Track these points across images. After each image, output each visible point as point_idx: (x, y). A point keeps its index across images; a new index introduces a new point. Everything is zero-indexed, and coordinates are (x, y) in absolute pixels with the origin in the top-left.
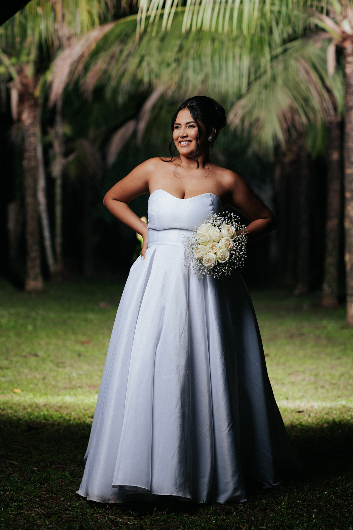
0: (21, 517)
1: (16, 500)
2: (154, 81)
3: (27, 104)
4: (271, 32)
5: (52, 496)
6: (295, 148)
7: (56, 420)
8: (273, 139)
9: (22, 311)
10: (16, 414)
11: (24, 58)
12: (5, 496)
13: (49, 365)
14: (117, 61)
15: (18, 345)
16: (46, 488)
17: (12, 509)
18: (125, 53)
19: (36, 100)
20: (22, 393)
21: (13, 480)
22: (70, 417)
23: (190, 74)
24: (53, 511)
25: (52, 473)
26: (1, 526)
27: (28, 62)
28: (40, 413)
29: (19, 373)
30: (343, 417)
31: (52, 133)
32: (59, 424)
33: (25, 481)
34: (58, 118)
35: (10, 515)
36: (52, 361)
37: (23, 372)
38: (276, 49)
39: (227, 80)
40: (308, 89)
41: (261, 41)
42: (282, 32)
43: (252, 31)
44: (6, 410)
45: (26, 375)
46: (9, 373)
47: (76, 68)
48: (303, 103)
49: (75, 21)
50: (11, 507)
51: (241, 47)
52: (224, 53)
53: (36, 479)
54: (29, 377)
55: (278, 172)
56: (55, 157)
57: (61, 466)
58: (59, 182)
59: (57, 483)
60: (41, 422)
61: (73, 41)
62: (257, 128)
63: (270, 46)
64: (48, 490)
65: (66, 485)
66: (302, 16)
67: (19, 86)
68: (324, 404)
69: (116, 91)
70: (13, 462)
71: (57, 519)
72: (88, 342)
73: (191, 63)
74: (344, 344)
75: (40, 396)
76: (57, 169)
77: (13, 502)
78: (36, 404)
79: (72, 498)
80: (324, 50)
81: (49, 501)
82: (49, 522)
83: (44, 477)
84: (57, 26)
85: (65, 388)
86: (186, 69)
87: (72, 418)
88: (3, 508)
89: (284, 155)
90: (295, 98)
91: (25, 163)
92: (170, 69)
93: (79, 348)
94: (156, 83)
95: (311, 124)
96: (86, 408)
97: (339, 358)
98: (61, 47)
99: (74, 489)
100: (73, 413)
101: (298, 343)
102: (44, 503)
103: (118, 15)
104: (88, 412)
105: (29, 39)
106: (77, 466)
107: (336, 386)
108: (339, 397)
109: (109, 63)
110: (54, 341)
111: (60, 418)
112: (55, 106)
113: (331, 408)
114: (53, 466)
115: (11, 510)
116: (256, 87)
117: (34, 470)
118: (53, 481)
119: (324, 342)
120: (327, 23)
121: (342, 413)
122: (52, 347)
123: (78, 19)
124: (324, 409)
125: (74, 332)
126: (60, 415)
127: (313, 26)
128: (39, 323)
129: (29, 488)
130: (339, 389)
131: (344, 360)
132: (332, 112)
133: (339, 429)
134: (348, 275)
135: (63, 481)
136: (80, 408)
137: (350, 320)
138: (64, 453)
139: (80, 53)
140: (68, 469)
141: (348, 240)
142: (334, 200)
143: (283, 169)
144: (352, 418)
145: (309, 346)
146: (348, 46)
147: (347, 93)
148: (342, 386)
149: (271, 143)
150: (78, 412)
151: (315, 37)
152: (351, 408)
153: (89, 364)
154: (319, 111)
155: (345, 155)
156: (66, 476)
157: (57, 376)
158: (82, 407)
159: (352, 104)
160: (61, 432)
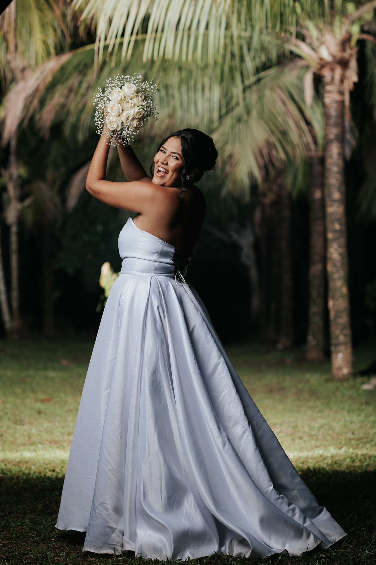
4: (242, 59)
5: (11, 542)
6: (275, 188)
7: (15, 474)
8: (249, 177)
13: (6, 423)
14: (76, 94)
16: (6, 534)
18: (84, 85)
22: (30, 471)
24: (13, 556)
25: (12, 521)
30: (319, 465)
31: (6, 175)
32: (18, 478)
34: (12, 159)
36: (9, 419)
38: (249, 79)
39: (196, 112)
40: (285, 122)
41: (232, 70)
42: (255, 59)
47: (31, 102)
48: (280, 136)
49: (29, 51)
51: (211, 78)
52: (192, 83)
55: (258, 215)
56: (9, 202)
57: (21, 515)
58: (14, 229)
59: (17, 530)
61: (28, 73)
62: (231, 166)
63: (242, 74)
64: (8, 536)
65: (26, 531)
66: (276, 42)
68: (301, 454)
69: (75, 128)
72: (49, 400)
74: (328, 397)
76: (12, 215)
79: (32, 543)
80: (301, 79)
81: (8, 547)
83: (3, 524)
84: (10, 57)
85: (24, 445)
87: (32, 472)
89: (264, 195)
90: (272, 132)
93: (39, 406)
95: (290, 161)
96: (47, 462)
97: (321, 411)
98: (14, 80)
99: (34, 536)
100: (33, 467)
101: (278, 397)
103: (76, 44)
104: (49, 466)
106: (37, 515)
107: (315, 437)
108: (317, 447)
109: (67, 97)
110: (11, 399)
111: (19, 472)
112: (9, 144)
113: (307, 458)
114: (12, 515)
116: (229, 121)
118: (12, 529)
119: (306, 395)
120: (303, 49)
121: (318, 462)
122: (9, 406)
123: (32, 49)
124: (300, 458)
125: (33, 391)
126: (19, 470)
127: (287, 53)
130: (317, 440)
131: (326, 413)
132: (312, 146)
133: (313, 476)
134: (332, 323)
135: (23, 529)
136: (40, 463)
137: (335, 372)
138: (24, 504)
139: (35, 86)
140: (28, 518)
141: (331, 285)
142: (317, 243)
143: (263, 211)
144: (328, 465)
145: (290, 400)
146: (327, 73)
147: (327, 124)
148: (320, 437)
149: (246, 181)
150: (38, 466)
151: (291, 65)
152: (328, 457)
153: (50, 421)
154: (298, 145)
155: (327, 192)
156: (26, 523)
157: (15, 433)
158: (42, 462)
159: (332, 136)
160: (21, 484)
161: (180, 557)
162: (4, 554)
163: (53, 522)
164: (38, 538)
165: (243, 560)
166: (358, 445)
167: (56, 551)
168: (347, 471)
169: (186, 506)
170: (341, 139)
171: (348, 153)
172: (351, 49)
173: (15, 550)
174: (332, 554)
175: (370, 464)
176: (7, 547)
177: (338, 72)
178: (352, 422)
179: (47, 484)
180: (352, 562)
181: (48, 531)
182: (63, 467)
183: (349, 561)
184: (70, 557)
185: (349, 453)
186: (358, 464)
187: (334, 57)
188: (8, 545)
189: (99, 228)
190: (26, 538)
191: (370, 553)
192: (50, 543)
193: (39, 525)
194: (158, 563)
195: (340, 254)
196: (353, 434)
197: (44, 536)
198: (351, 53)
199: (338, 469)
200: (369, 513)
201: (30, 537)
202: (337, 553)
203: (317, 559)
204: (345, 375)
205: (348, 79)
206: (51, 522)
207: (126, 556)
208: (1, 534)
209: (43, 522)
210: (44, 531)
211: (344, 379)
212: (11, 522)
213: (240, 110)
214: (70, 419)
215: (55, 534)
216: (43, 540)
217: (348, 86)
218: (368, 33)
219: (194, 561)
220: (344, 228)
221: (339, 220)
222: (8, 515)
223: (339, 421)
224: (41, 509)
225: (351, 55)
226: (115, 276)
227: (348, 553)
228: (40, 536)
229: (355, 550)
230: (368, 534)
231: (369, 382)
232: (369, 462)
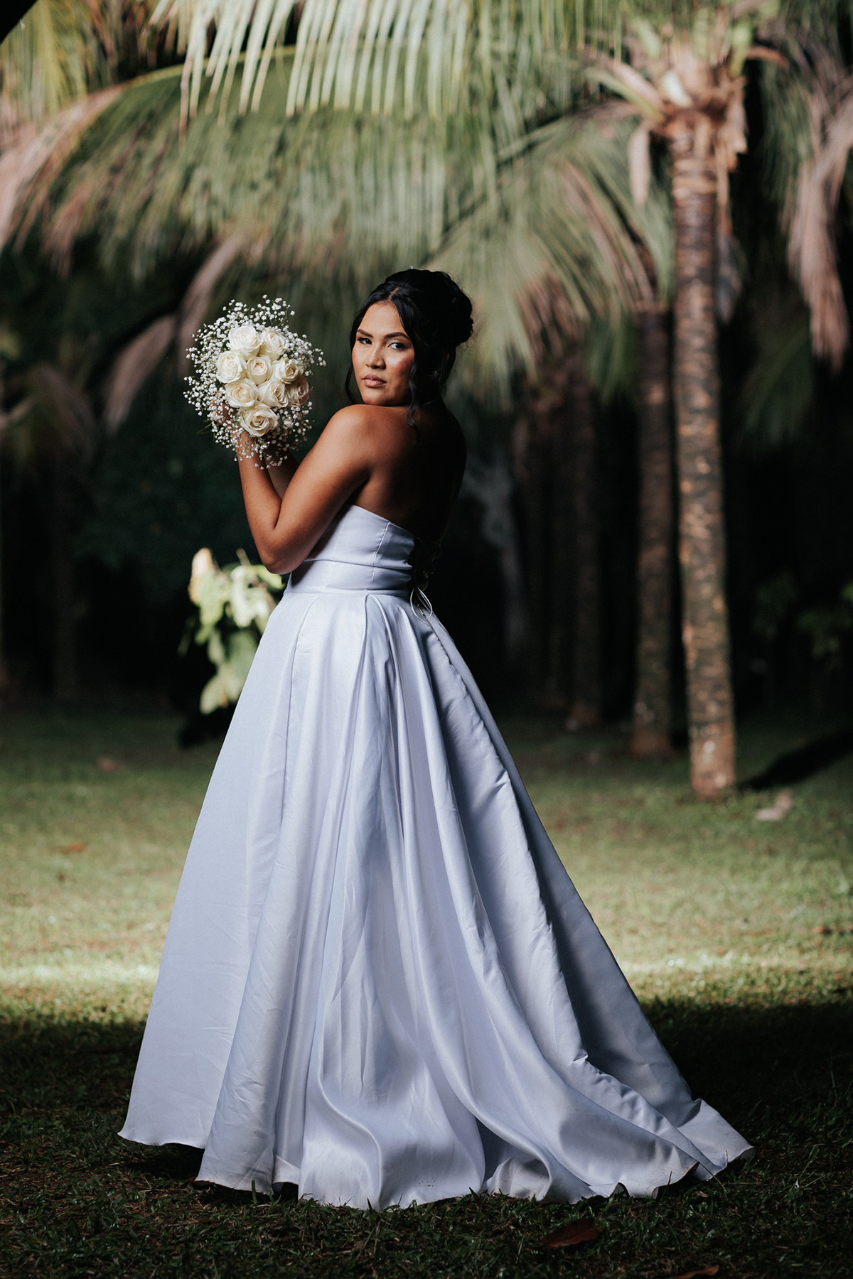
2: (221, 226)
4: (494, 104)
5: (26, 1171)
6: (560, 378)
7: (20, 1018)
8: (508, 359)
14: (130, 176)
16: (13, 1153)
18: (149, 157)
22: (52, 1009)
23: (304, 205)
25: (25, 1124)
30: (679, 991)
32: (27, 1025)
38: (508, 143)
39: (394, 218)
40: (587, 238)
41: (472, 125)
42: (522, 104)
43: (451, 107)
47: (31, 195)
48: (576, 269)
49: (30, 89)
51: (425, 141)
52: (385, 155)
55: (521, 436)
57: (41, 1110)
59: (37, 1142)
61: (27, 132)
63: (493, 134)
64: (18, 1158)
65: (56, 1146)
66: (568, 64)
68: (637, 968)
69: (125, 250)
71: (43, 1213)
72: (80, 850)
73: (306, 180)
74: (685, 838)
79: (72, 1173)
80: (622, 144)
82: (27, 1221)
83: (5, 1131)
85: (34, 950)
86: (295, 194)
87: (57, 1012)
89: (535, 394)
90: (558, 259)
92: (256, 197)
93: (59, 862)
94: (224, 232)
95: (597, 322)
96: (87, 990)
97: (671, 870)
99: (74, 1156)
100: (58, 1002)
101: (576, 838)
103: (129, 69)
104: (92, 998)
106: (77, 1110)
107: (664, 929)
108: (671, 951)
109: (110, 184)
111: (29, 1012)
113: (651, 976)
114: (24, 1110)
116: (463, 235)
118: (26, 1140)
119: (638, 835)
120: (627, 80)
121: (675, 985)
123: (38, 85)
125: (43, 828)
126: (29, 1007)
127: (593, 89)
130: (669, 935)
131: (684, 873)
132: (646, 290)
133: (668, 1016)
134: (692, 677)
135: (49, 1140)
136: (72, 991)
137: (698, 782)
138: (47, 1084)
139: (39, 163)
140: (58, 1116)
141: (690, 594)
142: (655, 501)
143: (533, 428)
144: (699, 993)
145: (602, 845)
146: (678, 133)
147: (678, 245)
148: (677, 929)
149: (502, 367)
150: (69, 999)
151: (601, 114)
152: (696, 974)
153: (85, 898)
154: (616, 289)
155: (679, 392)
156: (55, 1128)
157: (12, 924)
158: (77, 989)
159: (690, 271)
160: (35, 1040)
161: (395, 1201)
162: (12, 1196)
163: (114, 1124)
164: (83, 1160)
165: (532, 1207)
166: (759, 946)
167: (124, 1189)
168: (741, 1005)
169: (412, 1097)
170: (711, 277)
171: (725, 307)
172: (732, 79)
173: (36, 1187)
174: (722, 1191)
175: (789, 990)
176: (18, 1180)
177: (704, 130)
178: (742, 895)
179: (93, 1040)
180: (766, 1209)
181: (103, 1145)
182: (123, 1001)
183: (760, 1206)
184: (156, 1202)
185: (742, 965)
186: (762, 989)
187: (694, 97)
188: (20, 1178)
189: (176, 467)
190: (57, 1160)
191: (803, 1187)
192: (110, 1172)
193: (85, 1130)
194: (349, 1215)
195: (708, 527)
196: (746, 921)
197: (97, 1156)
198: (732, 90)
199: (721, 1000)
200: (795, 1100)
201: (66, 1159)
202: (733, 1187)
203: (691, 1202)
204: (719, 790)
205: (726, 146)
206: (110, 1125)
207: (278, 1201)
208: (3, 1152)
209: (91, 1126)
210: (95, 1145)
211: (718, 799)
212: (24, 1127)
213: (489, 211)
214: (129, 890)
215: (120, 1151)
216: (94, 1165)
217: (726, 159)
218: (768, 44)
219: (426, 1210)
220: (717, 471)
221: (705, 453)
222: (14, 1109)
223: (715, 892)
224: (84, 1096)
225: (731, 94)
226: (222, 578)
227: (757, 1189)
228: (87, 1155)
229: (771, 1181)
230: (795, 1145)
231: (771, 803)
232: (787, 985)
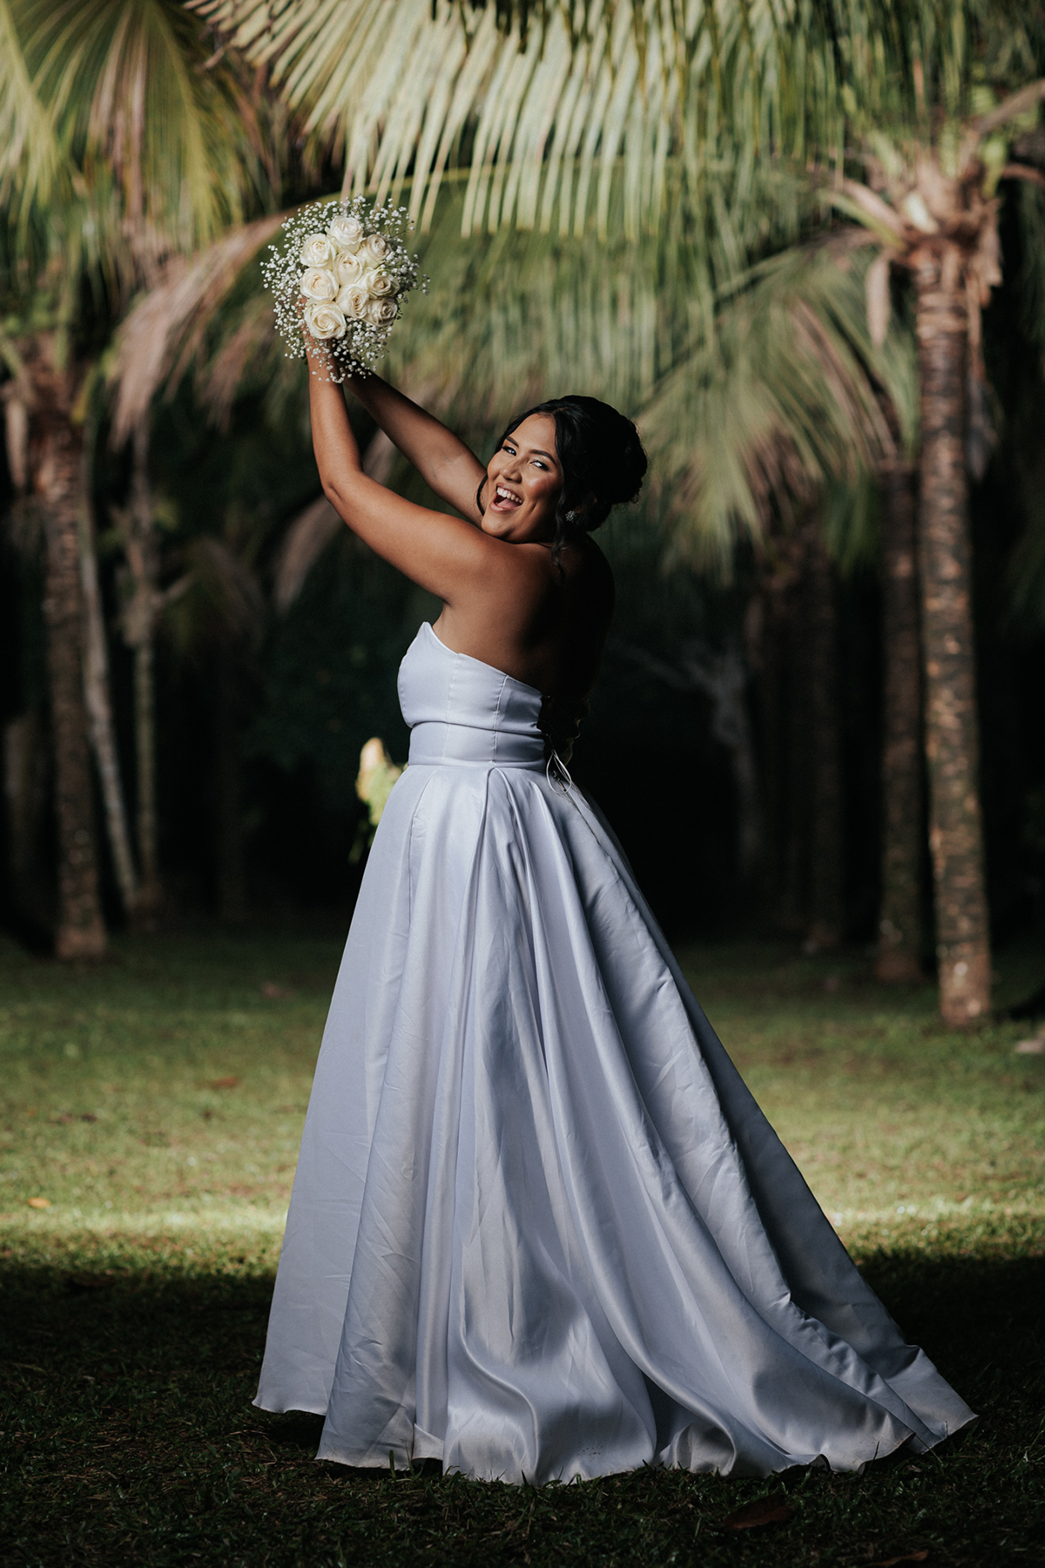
0: (53, 1486)
1: (39, 1448)
2: (400, 373)
3: (51, 444)
4: (711, 229)
5: (133, 1440)
6: (796, 552)
7: (143, 1269)
8: (731, 524)
9: (49, 1008)
10: (36, 1257)
11: (40, 317)
12: (11, 1441)
13: (123, 1140)
15: (40, 1094)
16: (119, 1420)
17: (31, 1468)
19: (75, 431)
20: (50, 1209)
21: (30, 1405)
22: (181, 1260)
23: (497, 352)
25: (136, 1387)
26: (3, 1507)
27: (51, 329)
28: (100, 1253)
29: (44, 1162)
31: (122, 523)
33: (62, 1407)
34: (140, 482)
35: (25, 1482)
36: (131, 1132)
37: (53, 1160)
38: (729, 278)
40: (821, 386)
41: (686, 255)
42: (743, 229)
44: (9, 1249)
45: (63, 1168)
46: (17, 1161)
47: (185, 339)
48: (809, 423)
49: (177, 211)
50: (29, 1464)
51: (633, 275)
52: (587, 289)
53: (92, 1402)
54: (71, 1171)
55: (754, 619)
56: (131, 590)
57: (157, 1372)
58: (144, 658)
59: (148, 1408)
60: (103, 1274)
61: (174, 266)
62: (685, 495)
63: (711, 265)
64: (124, 1425)
65: (169, 1412)
66: (796, 185)
67: (28, 394)
68: (861, 1216)
69: (295, 403)
70: (30, 1367)
71: (147, 1487)
72: (230, 1084)
73: (498, 319)
74: (931, 1073)
75: (101, 1215)
76: (138, 623)
77: (33, 1452)
78: (90, 1232)
79: (186, 1442)
80: (858, 278)
81: (125, 1451)
82: (127, 1496)
83: (111, 1395)
84: (128, 227)
85: (168, 1195)
86: (486, 339)
87: (186, 1264)
88: (8, 1467)
89: (770, 570)
90: (788, 411)
91: (50, 605)
92: (440, 339)
93: (206, 1098)
94: (405, 380)
95: (832, 483)
96: (224, 1239)
97: (912, 1108)
98: (141, 285)
99: (190, 1424)
100: (189, 1252)
101: (805, 1073)
102: (113, 1456)
103: (295, 195)
104: (229, 1248)
105: (53, 265)
106: (198, 1373)
107: (897, 1173)
108: (902, 1197)
110: (137, 1083)
111: (154, 1263)
112: (129, 444)
113: (877, 1224)
114: (136, 1372)
115: (28, 1472)
116: (678, 385)
117: (86, 1381)
118: (135, 1405)
119: (876, 1069)
120: (865, 203)
121: (904, 1235)
122: (131, 1099)
123: (186, 206)
124: (858, 1225)
125: (192, 1061)
126: (155, 1258)
127: (823, 213)
128: (96, 1037)
129: (73, 1421)
130: (902, 1179)
131: (926, 1111)
132: (889, 447)
133: (891, 1269)
134: (941, 888)
135: (162, 1405)
136: (207, 1240)
137: (948, 1009)
138: (165, 1344)
139: (192, 302)
140: (175, 1379)
141: (938, 793)
142: (901, 688)
143: (768, 609)
144: (930, 1243)
145: (834, 1081)
146: (923, 263)
147: (924, 391)
148: (911, 1173)
149: (723, 535)
150: (202, 1249)
151: (835, 244)
152: (929, 1222)
153: (233, 1137)
154: (854, 443)
155: (925, 560)
156: (169, 1393)
157: (146, 1165)
158: (212, 1238)
159: (937, 421)
160: (158, 1295)
161: (555, 1475)
164: (200, 1428)
165: (716, 1482)
166: (1005, 1192)
167: (244, 1460)
169: (571, 1347)
170: (961, 428)
171: (977, 463)
172: (984, 201)
173: (142, 1458)
174: (939, 1466)
175: (1035, 1239)
176: (122, 1451)
177: (952, 259)
178: (990, 1135)
179: (224, 1293)
180: (988, 1485)
183: (982, 1482)
184: (280, 1476)
185: (982, 1212)
186: (1004, 1238)
187: (941, 222)
188: (125, 1448)
190: (171, 1428)
191: (1034, 1461)
192: (230, 1442)
193: (204, 1395)
194: (502, 1491)
195: (960, 716)
196: (993, 1164)
197: (215, 1424)
198: (985, 212)
199: (954, 1251)
201: (180, 1427)
202: (951, 1462)
203: (901, 1477)
204: (973, 1019)
205: (978, 279)
206: (234, 1389)
207: (420, 1474)
209: (212, 1389)
210: (214, 1411)
211: (971, 1028)
212: (134, 1390)
213: (706, 357)
214: (283, 1129)
215: (243, 1419)
216: (212, 1434)
217: (977, 294)
218: (1026, 161)
220: (969, 651)
221: (955, 631)
223: (958, 1132)
224: (209, 1357)
225: (984, 219)
227: (979, 1463)
228: (204, 1423)
229: (997, 1454)
230: (1028, 1414)
231: (1032, 1034)
232: (1033, 1235)
